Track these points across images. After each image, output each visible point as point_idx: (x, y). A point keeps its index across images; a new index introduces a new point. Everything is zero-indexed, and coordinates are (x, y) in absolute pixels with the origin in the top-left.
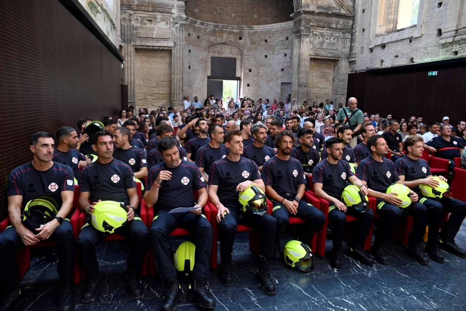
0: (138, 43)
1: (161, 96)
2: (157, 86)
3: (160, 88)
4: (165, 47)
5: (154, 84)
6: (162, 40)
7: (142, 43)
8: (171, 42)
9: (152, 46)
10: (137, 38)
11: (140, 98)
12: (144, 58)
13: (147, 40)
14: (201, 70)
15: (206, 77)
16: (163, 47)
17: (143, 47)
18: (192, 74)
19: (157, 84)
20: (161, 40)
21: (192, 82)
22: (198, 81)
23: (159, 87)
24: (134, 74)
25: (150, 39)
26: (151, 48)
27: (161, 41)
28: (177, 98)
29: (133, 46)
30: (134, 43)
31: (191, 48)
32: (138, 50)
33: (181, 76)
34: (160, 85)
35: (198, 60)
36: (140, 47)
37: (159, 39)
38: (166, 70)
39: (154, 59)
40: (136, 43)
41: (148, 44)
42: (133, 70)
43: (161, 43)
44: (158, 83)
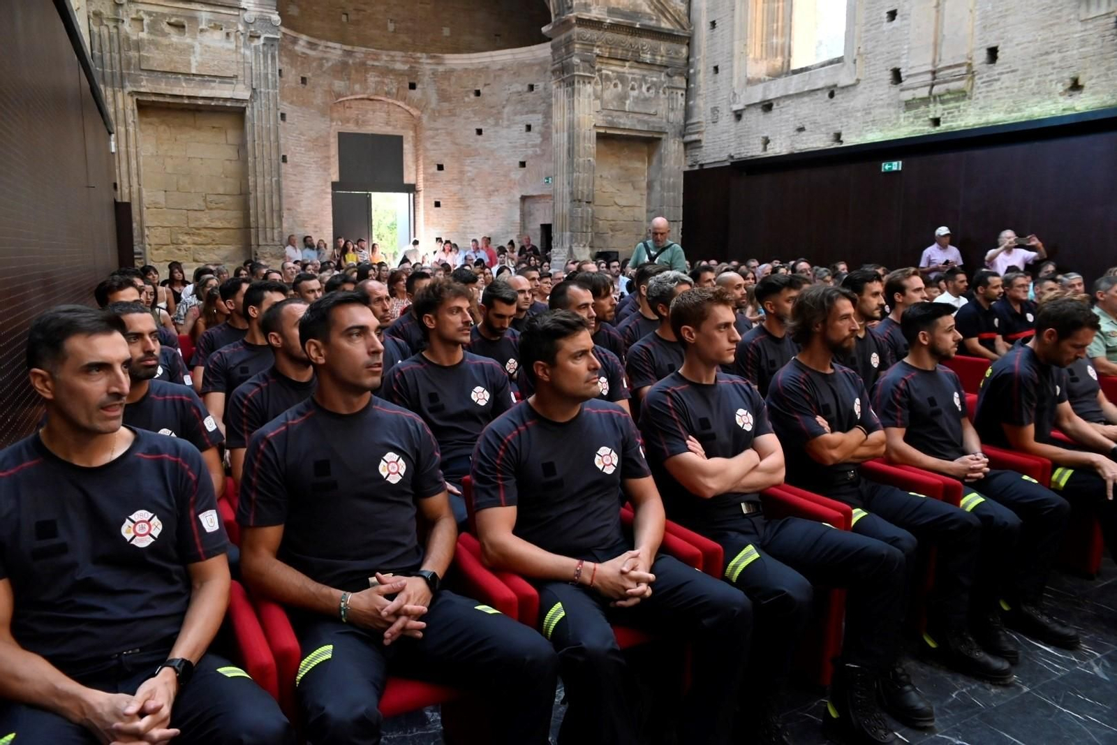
0: (146, 86)
1: (218, 234)
2: (207, 207)
3: (216, 213)
4: (226, 100)
5: (198, 203)
6: (218, 80)
7: (158, 87)
8: (241, 86)
9: (189, 97)
10: (140, 73)
11: (157, 241)
12: (164, 132)
13: (171, 81)
14: (314, 166)
15: (329, 184)
16: (219, 99)
17: (161, 99)
18: (293, 178)
19: (205, 200)
20: (215, 81)
21: (292, 197)
22: (308, 194)
23: (211, 209)
24: (138, 175)
25: (180, 76)
26: (186, 101)
27: (213, 84)
28: (265, 239)
29: (131, 94)
30: (135, 86)
31: (285, 107)
32: (147, 107)
33: (274, 179)
34: (213, 205)
35: (306, 140)
36: (154, 98)
37: (207, 78)
38: (227, 162)
39: (193, 133)
40: (141, 86)
41: (177, 91)
42: (133, 163)
43: (213, 88)
44: (208, 199)
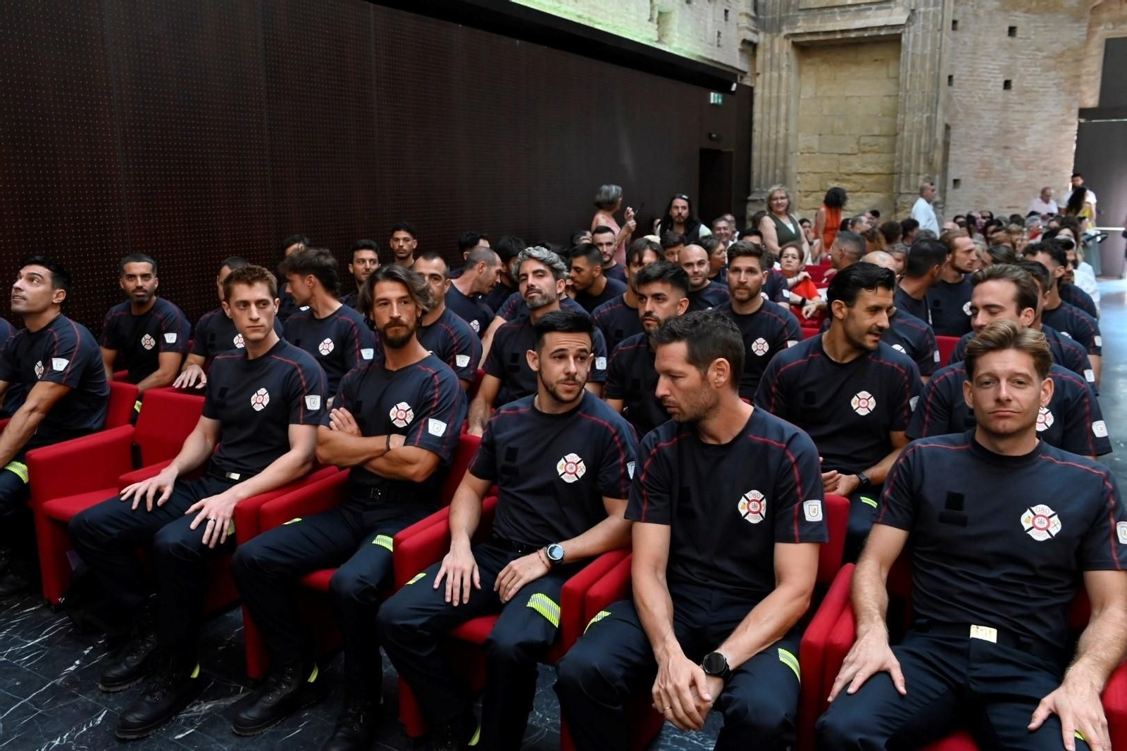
0: (801, 27)
1: (869, 180)
2: (859, 150)
3: (869, 157)
4: (880, 28)
5: (851, 146)
6: (874, 7)
7: (811, 25)
8: (899, 10)
9: (842, 31)
10: (796, 13)
11: (807, 187)
12: (825, 71)
13: (826, 16)
14: (1054, 89)
15: (1075, 111)
16: (872, 28)
17: (815, 38)
18: (1018, 107)
19: (858, 143)
20: (870, 9)
21: (1014, 132)
22: (1039, 127)
23: (864, 152)
24: (787, 120)
25: (836, 10)
26: (839, 36)
27: (868, 13)
28: (908, 187)
29: (787, 37)
30: (791, 29)
32: (806, 49)
34: (867, 148)
35: (1044, 57)
36: (808, 38)
37: (863, 7)
38: (887, 99)
39: (854, 69)
40: (797, 28)
41: (829, 27)
42: (783, 107)
43: (868, 17)
44: (862, 141)
